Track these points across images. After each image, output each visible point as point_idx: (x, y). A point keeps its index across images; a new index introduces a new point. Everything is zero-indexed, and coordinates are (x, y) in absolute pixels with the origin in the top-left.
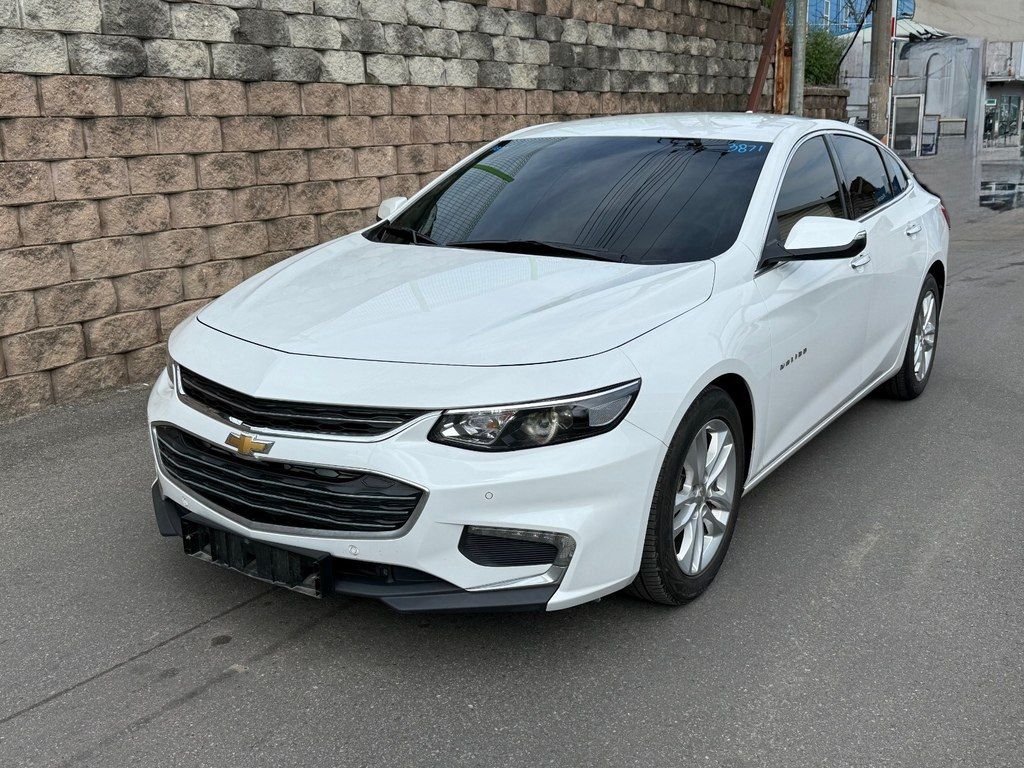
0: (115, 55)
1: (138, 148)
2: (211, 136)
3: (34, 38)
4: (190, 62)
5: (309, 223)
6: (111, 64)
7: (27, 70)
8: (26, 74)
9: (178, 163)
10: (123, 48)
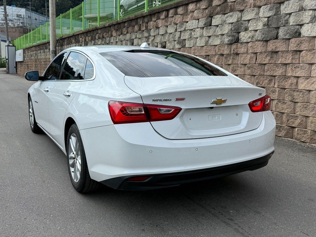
0: (230, 38)
1: (230, 62)
2: (249, 59)
3: (215, 37)
4: (247, 37)
5: (276, 91)
6: (228, 41)
7: (213, 44)
8: (213, 45)
9: (238, 67)
10: (232, 36)
